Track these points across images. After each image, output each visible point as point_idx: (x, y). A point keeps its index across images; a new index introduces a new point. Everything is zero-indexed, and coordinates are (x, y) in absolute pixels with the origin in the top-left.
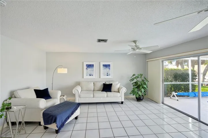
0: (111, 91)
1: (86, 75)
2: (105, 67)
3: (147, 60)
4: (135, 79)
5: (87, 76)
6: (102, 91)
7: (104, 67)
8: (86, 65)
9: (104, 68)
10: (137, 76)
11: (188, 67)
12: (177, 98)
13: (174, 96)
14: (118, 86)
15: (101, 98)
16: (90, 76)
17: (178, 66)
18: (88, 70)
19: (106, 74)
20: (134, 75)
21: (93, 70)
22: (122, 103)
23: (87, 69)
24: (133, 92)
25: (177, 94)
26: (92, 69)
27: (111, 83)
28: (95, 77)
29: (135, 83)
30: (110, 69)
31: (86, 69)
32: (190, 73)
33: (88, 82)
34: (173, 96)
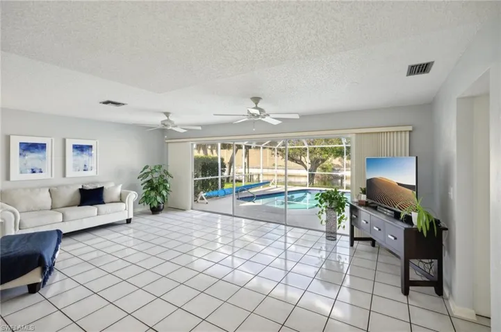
0: (104, 203)
1: (18, 171)
2: (79, 152)
3: (167, 141)
4: (150, 175)
5: (21, 173)
6: (79, 206)
7: (75, 150)
8: (20, 143)
9: (75, 153)
10: (153, 168)
11: (218, 154)
12: (206, 201)
13: (202, 199)
14: (119, 190)
15: (84, 219)
16: (34, 172)
17: (199, 152)
18: (26, 157)
19: (83, 168)
20: (146, 167)
21: (45, 158)
22: (129, 221)
23: (24, 156)
24: (146, 199)
25: (205, 194)
26: (41, 155)
27: (99, 186)
28: (50, 174)
29: (148, 181)
30: (91, 155)
31: (20, 154)
32: (219, 162)
33: (32, 189)
34: (200, 199)
